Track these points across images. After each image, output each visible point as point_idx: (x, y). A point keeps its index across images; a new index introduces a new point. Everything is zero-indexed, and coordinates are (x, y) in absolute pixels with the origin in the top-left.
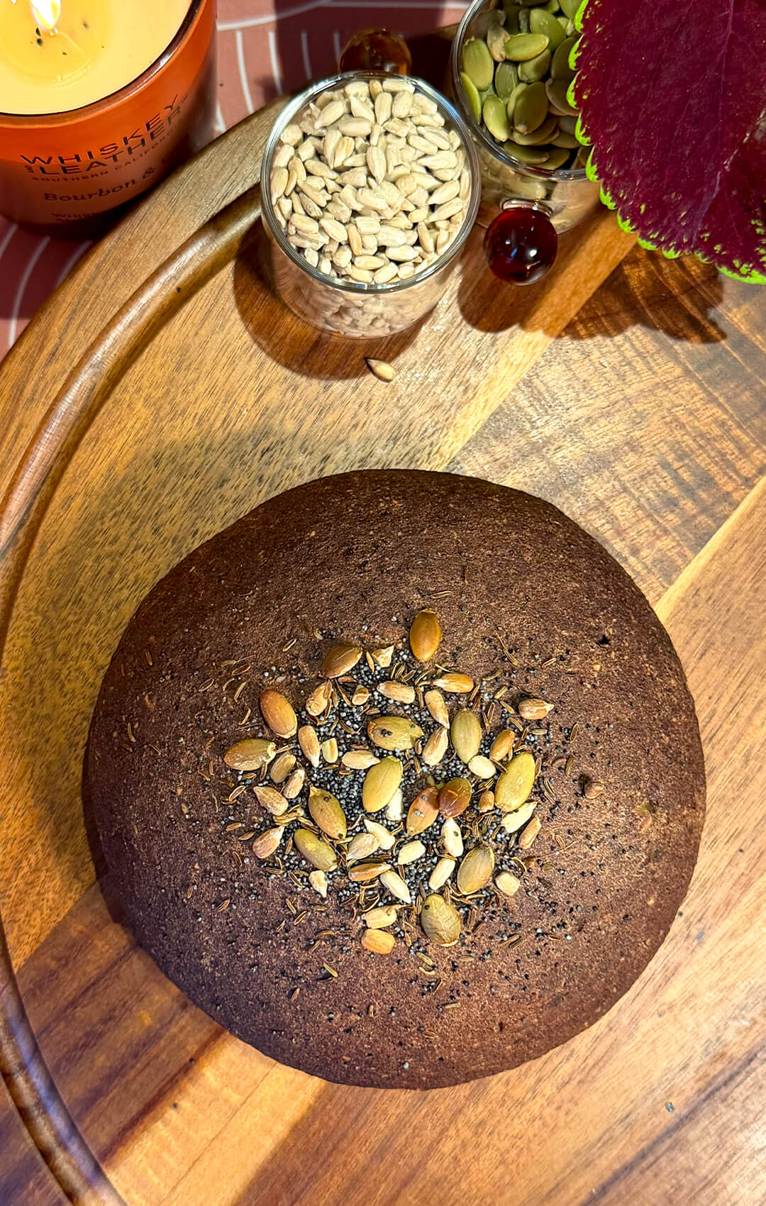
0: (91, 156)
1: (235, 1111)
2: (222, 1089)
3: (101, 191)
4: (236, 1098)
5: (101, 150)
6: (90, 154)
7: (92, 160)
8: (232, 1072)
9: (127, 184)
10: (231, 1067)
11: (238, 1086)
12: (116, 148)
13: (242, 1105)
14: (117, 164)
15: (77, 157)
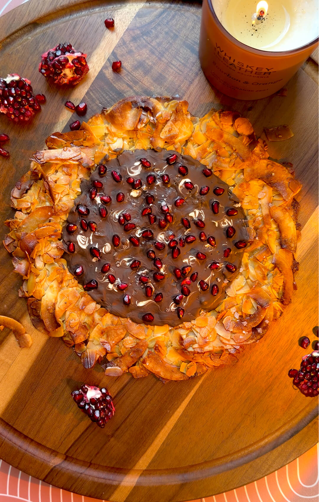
0: (234, 61)
1: (10, 366)
2: (5, 359)
3: (229, 75)
4: (10, 362)
5: (238, 62)
6: (234, 60)
7: (234, 63)
8: (8, 354)
9: (237, 80)
10: (7, 352)
11: (10, 358)
12: (243, 66)
13: (12, 364)
14: (239, 71)
15: (230, 58)
